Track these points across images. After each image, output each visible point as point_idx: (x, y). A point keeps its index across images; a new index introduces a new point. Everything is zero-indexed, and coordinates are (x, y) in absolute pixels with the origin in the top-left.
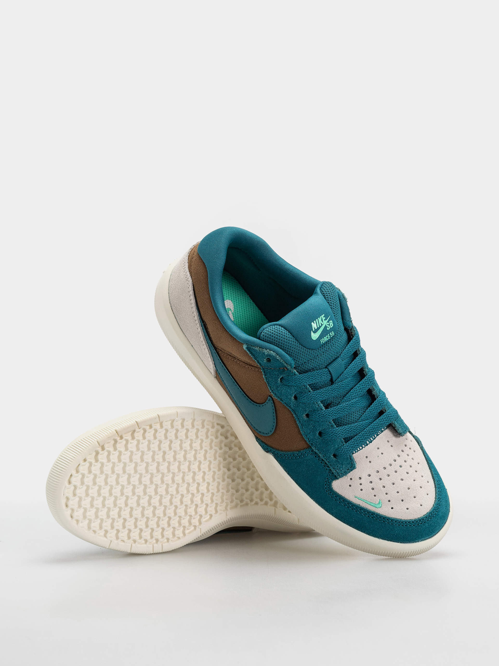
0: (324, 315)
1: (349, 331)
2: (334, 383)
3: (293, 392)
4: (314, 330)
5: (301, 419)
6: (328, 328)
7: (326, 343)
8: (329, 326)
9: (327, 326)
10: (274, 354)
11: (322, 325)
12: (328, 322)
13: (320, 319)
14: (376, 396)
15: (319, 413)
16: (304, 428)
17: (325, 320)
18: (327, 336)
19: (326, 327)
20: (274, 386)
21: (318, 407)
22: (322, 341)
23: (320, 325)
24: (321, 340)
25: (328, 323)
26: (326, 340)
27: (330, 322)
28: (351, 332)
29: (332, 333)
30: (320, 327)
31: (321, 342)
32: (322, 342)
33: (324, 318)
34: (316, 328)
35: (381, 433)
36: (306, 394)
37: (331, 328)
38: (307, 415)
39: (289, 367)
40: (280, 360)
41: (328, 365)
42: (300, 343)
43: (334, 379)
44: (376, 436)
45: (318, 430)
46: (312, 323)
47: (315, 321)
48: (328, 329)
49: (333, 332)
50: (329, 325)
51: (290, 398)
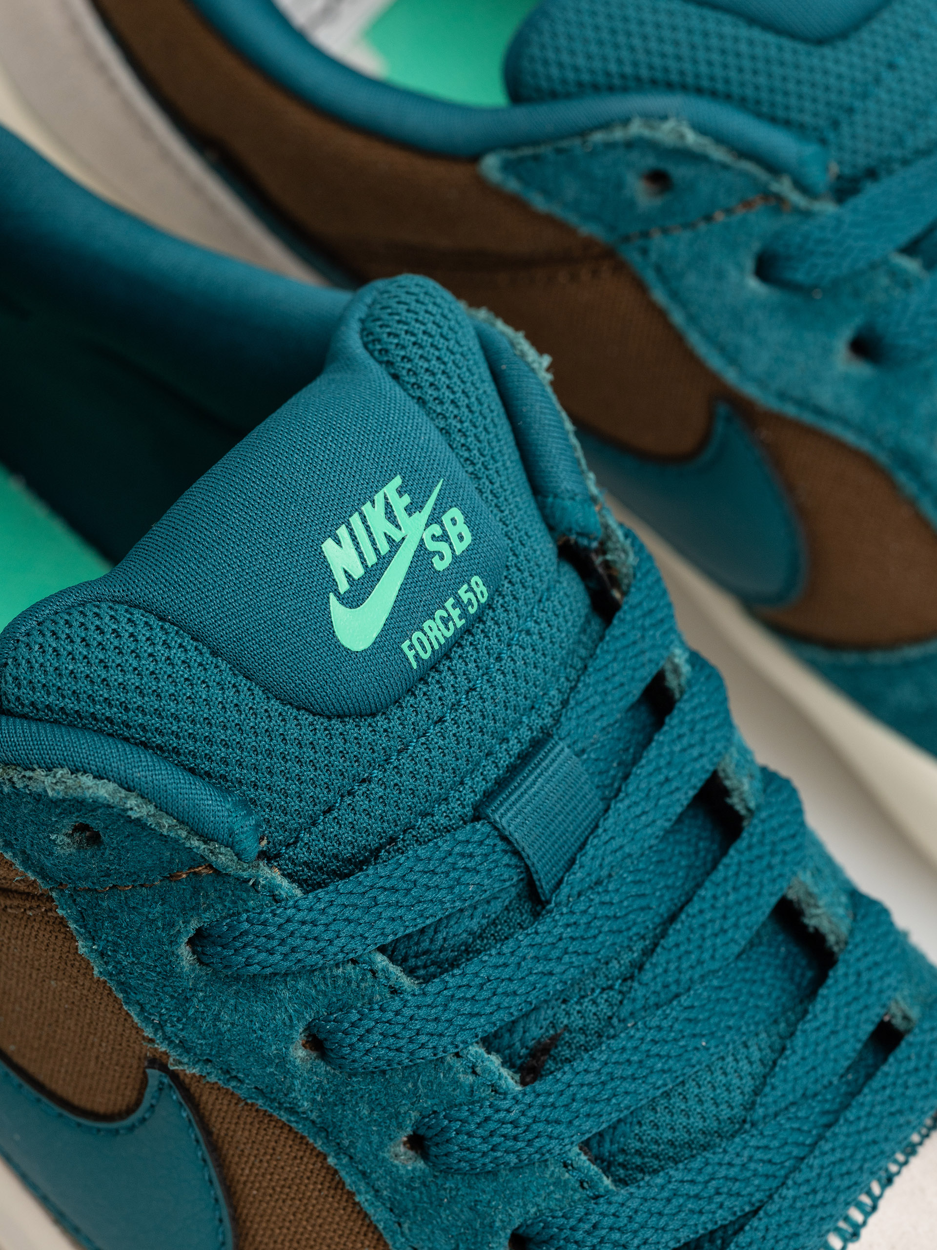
0: (397, 481)
1: (592, 562)
2: (548, 902)
3: (290, 1017)
4: (343, 586)
5: (378, 1179)
6: (442, 558)
7: (445, 653)
8: (443, 547)
9: (431, 546)
10: (104, 791)
11: (395, 546)
12: (435, 519)
13: (375, 513)
14: (831, 939)
15: (487, 1119)
16: (410, 1229)
17: (410, 510)
18: (440, 613)
19: (422, 554)
20: (160, 1000)
21: (471, 1078)
22: (411, 647)
23: (384, 547)
24: (405, 646)
25: (436, 529)
26: (443, 641)
27: (446, 519)
28: (607, 565)
29: (471, 589)
30: (384, 562)
31: (410, 654)
32: (417, 656)
33: (400, 503)
34: (358, 572)
35: (906, 1163)
36: (377, 1014)
37: (458, 553)
38: (417, 1143)
39: (224, 858)
40: (150, 821)
41: (489, 796)
42: (266, 690)
43: (545, 885)
44: (876, 1189)
45: (504, 1228)
46: (328, 546)
47: (342, 532)
48: (440, 565)
49: (476, 579)
50: (445, 537)
51: (282, 1060)
